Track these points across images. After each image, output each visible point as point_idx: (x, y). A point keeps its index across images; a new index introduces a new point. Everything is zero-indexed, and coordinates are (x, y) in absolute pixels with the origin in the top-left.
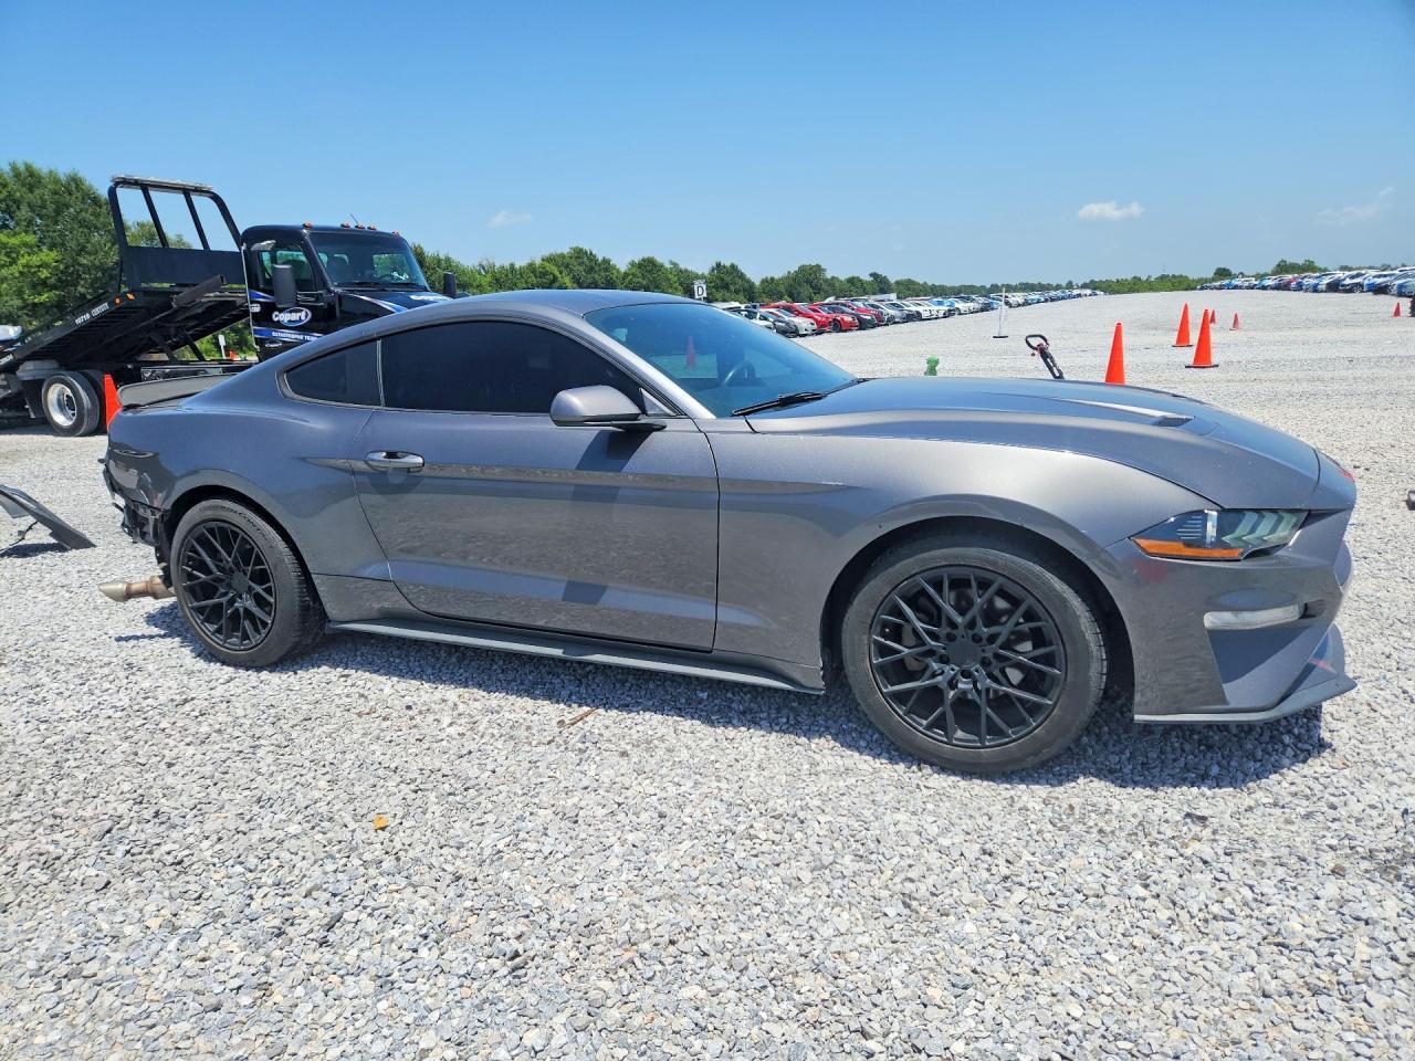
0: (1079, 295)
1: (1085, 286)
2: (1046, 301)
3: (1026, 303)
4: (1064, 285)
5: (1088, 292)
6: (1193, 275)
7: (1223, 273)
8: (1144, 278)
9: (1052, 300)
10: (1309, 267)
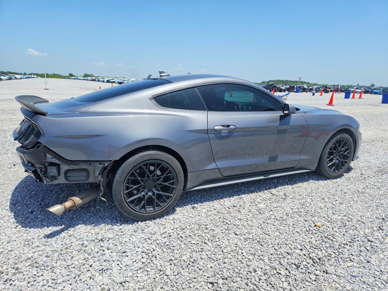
0: (34, 77)
1: (34, 74)
2: (26, 78)
3: (21, 78)
4: (23, 73)
5: (35, 76)
6: (64, 75)
7: (71, 75)
8: (50, 74)
9: (28, 78)
10: (92, 76)
